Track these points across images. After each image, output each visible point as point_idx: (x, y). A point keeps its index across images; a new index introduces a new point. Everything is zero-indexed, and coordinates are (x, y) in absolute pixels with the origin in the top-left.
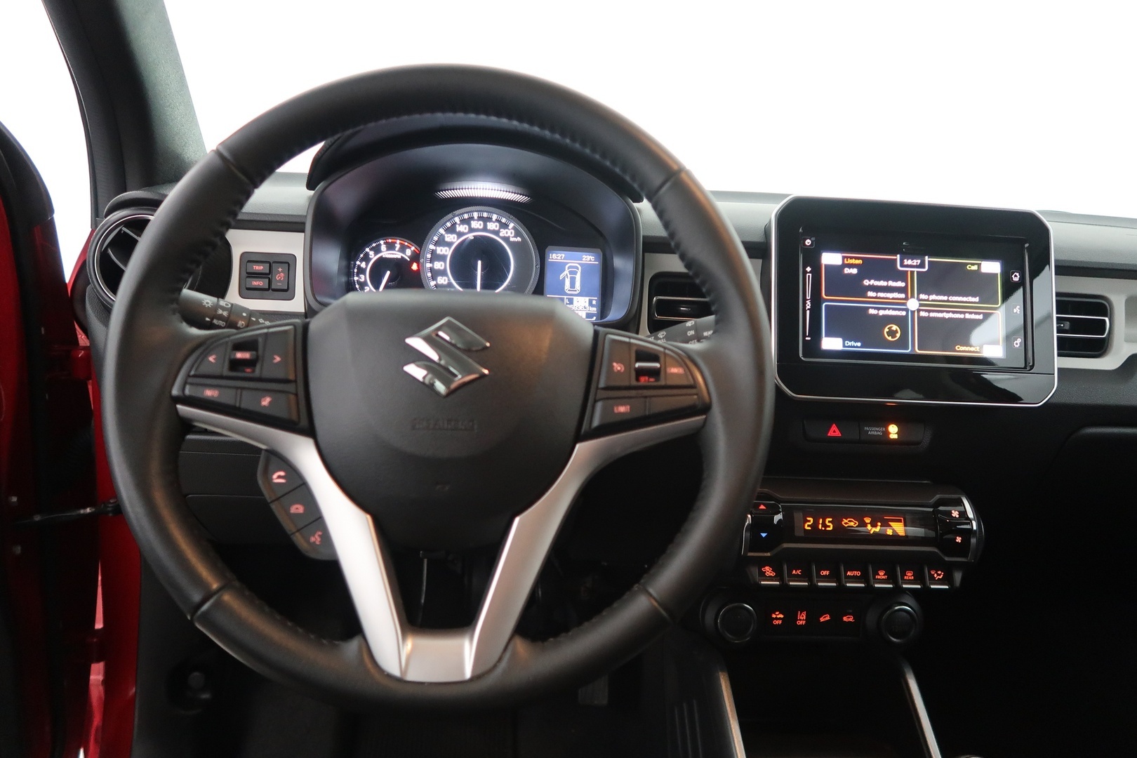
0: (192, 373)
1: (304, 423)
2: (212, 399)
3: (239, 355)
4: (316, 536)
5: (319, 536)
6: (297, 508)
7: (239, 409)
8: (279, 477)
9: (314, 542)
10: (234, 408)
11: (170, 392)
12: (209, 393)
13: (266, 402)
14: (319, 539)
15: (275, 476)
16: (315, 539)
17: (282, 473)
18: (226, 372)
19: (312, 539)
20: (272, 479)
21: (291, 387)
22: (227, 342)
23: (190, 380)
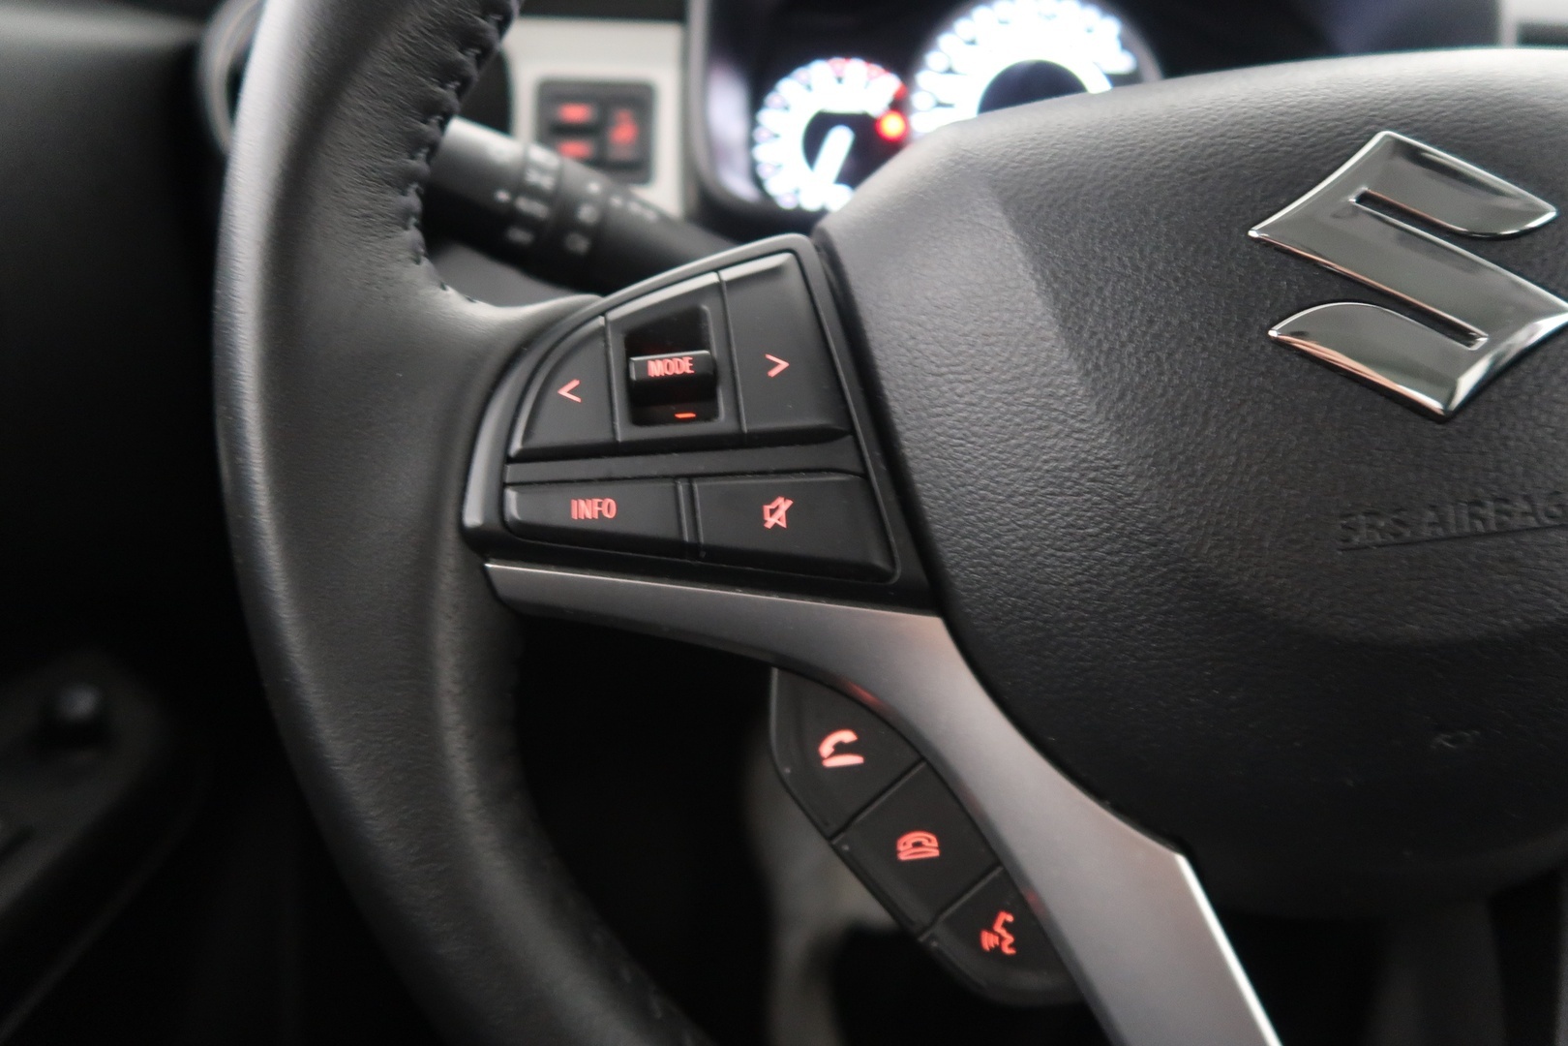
0: (517, 445)
1: (906, 567)
2: (599, 527)
3: (658, 366)
4: (998, 928)
5: (1006, 925)
6: (918, 845)
7: (693, 549)
8: (841, 749)
9: (997, 950)
10: (676, 547)
11: (460, 515)
12: (587, 510)
13: (777, 514)
14: (1009, 939)
15: (826, 748)
16: (998, 937)
17: (847, 736)
18: (625, 432)
19: (988, 941)
20: (821, 759)
21: (840, 453)
22: (601, 332)
23: (512, 472)
